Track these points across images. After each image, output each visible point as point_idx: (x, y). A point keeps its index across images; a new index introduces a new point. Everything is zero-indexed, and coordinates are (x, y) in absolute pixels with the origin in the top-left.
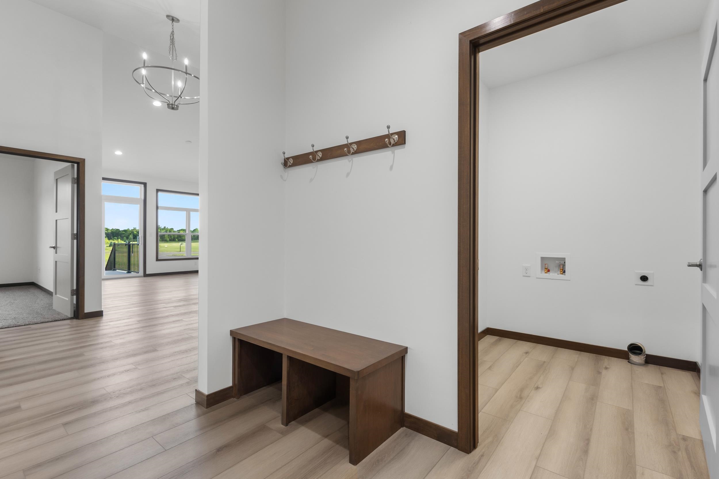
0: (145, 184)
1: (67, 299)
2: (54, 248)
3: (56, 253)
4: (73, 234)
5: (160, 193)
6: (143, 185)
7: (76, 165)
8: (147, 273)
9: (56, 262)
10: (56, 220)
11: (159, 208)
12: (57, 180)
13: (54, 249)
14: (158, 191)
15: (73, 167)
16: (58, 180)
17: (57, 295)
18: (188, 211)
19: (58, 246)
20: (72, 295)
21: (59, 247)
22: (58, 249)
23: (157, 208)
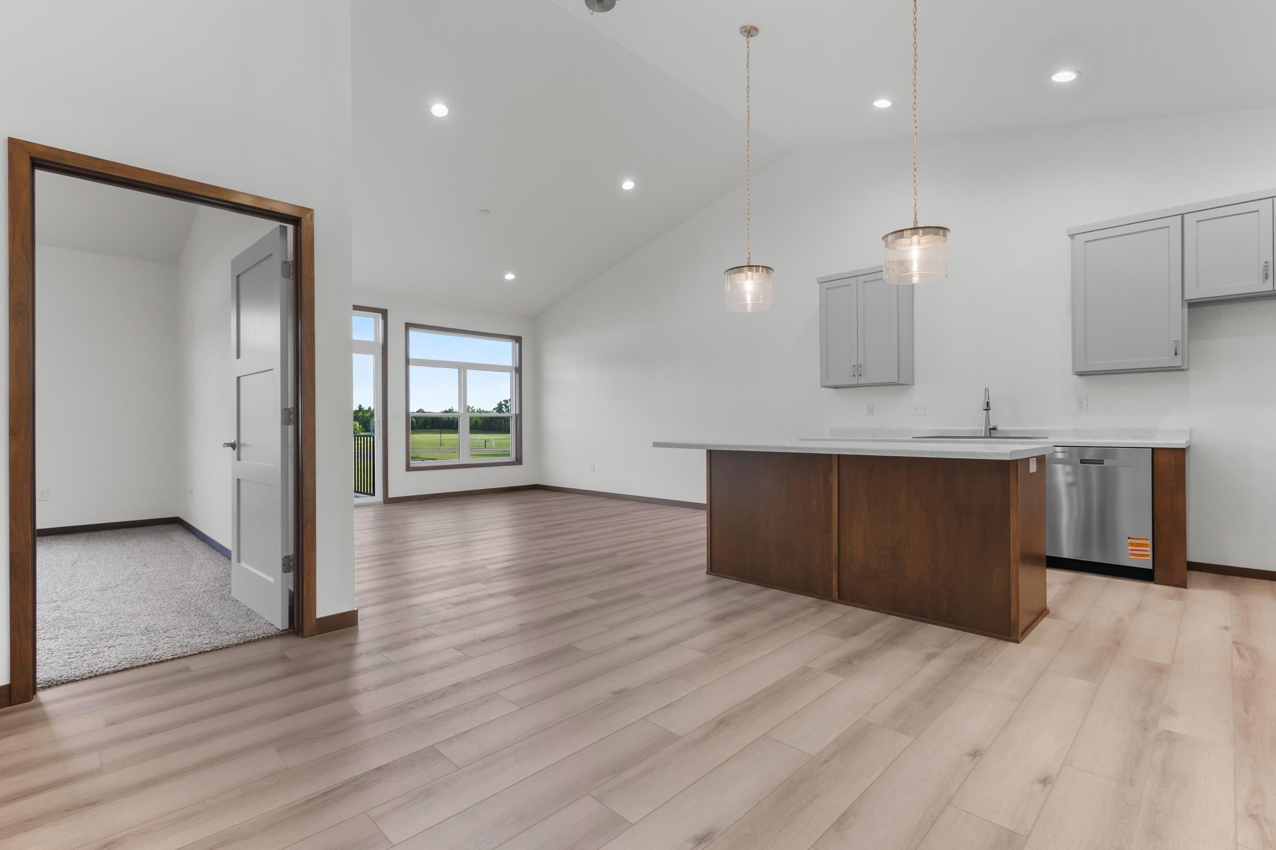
0: (384, 313)
1: (272, 580)
2: (233, 446)
3: (239, 459)
4: (285, 410)
5: (413, 333)
6: (381, 315)
7: (290, 228)
8: (391, 495)
9: (238, 480)
10: (238, 378)
11: (410, 363)
12: (238, 276)
13: (234, 449)
14: (408, 326)
15: (284, 230)
16: (242, 278)
17: (243, 564)
18: (463, 368)
19: (242, 441)
20: (286, 570)
21: (244, 445)
22: (242, 449)
23: (407, 362)
